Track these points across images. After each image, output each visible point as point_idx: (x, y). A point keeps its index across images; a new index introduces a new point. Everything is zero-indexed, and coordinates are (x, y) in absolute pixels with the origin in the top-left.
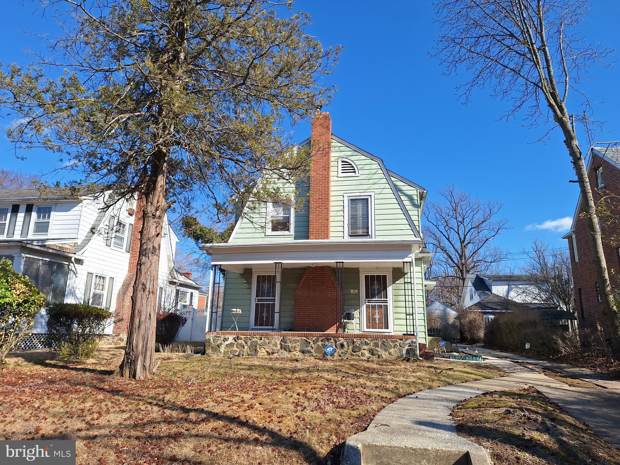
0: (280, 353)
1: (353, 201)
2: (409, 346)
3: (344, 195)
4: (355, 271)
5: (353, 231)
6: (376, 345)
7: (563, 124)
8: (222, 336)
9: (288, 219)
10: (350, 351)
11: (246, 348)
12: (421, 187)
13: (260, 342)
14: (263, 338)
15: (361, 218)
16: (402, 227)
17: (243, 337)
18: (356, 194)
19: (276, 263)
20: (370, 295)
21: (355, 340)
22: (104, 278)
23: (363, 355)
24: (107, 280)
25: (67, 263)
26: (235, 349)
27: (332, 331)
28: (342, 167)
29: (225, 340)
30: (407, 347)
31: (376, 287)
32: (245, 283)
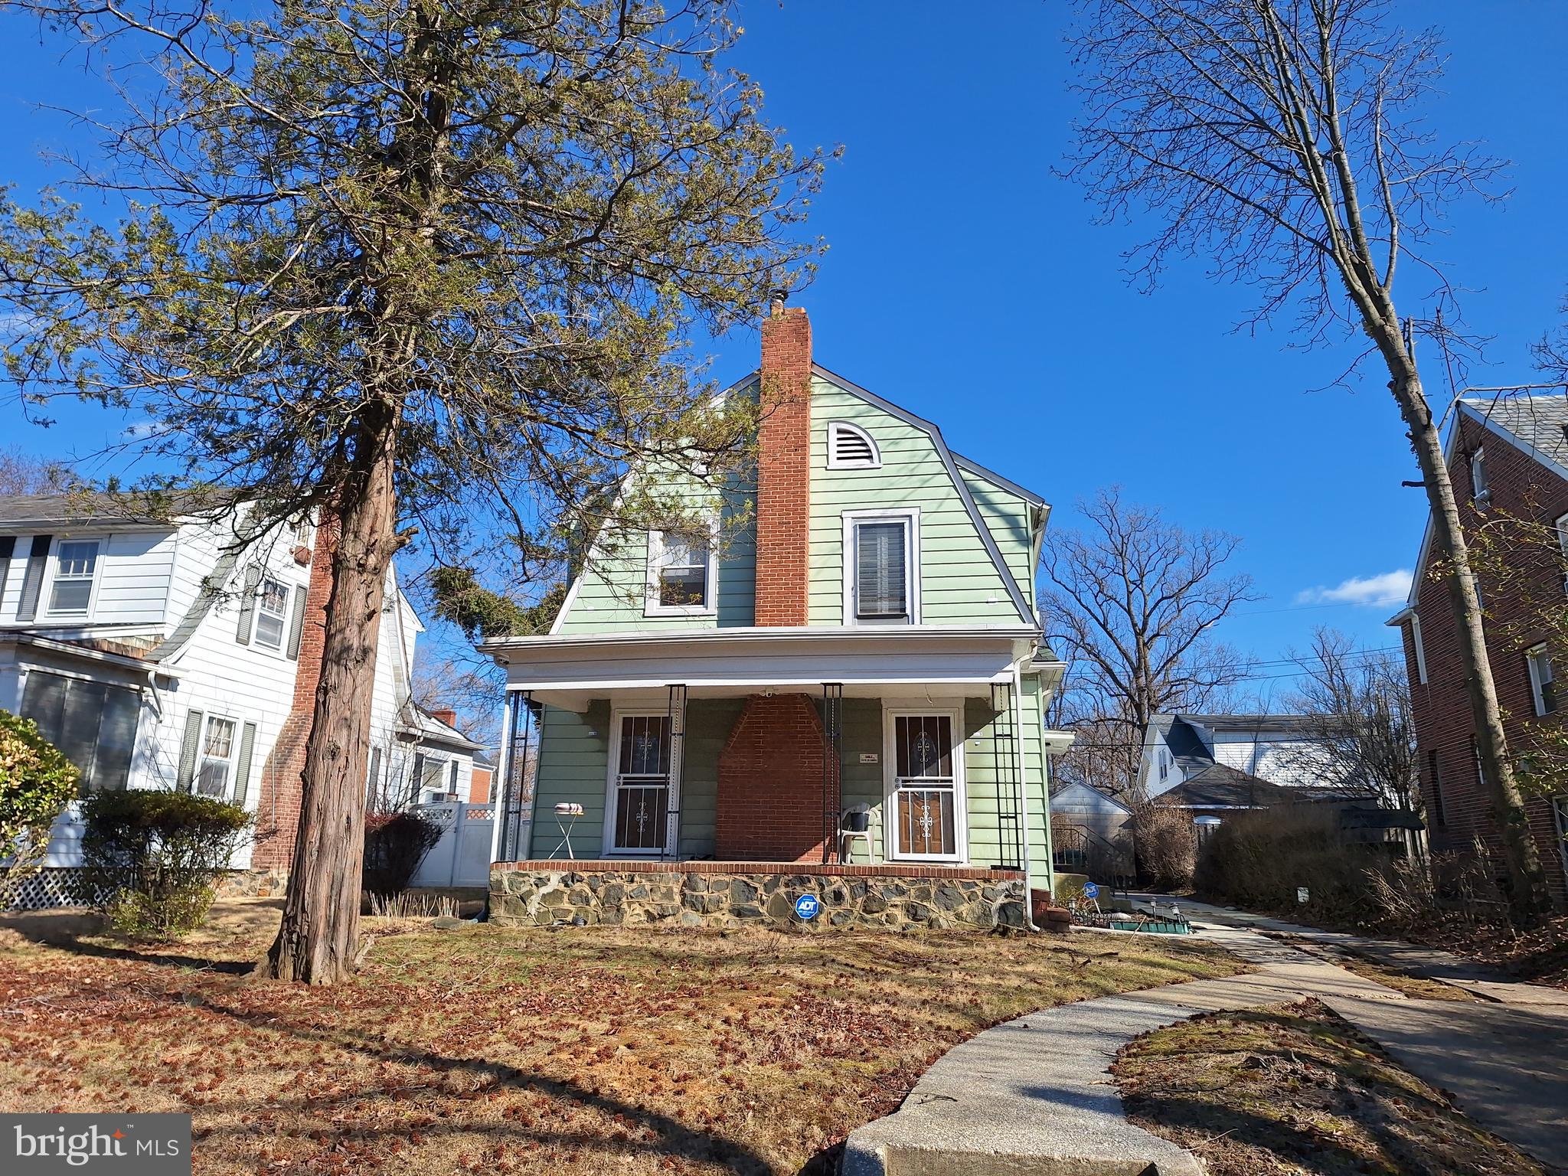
0: (680, 915)
1: (867, 530)
2: (1006, 897)
3: (844, 514)
4: (869, 708)
5: (867, 605)
6: (925, 895)
7: (1385, 342)
8: (534, 874)
9: (703, 573)
10: (858, 909)
11: (593, 902)
12: (1035, 497)
13: (628, 888)
14: (637, 879)
15: (885, 573)
16: (990, 596)
17: (585, 875)
18: (874, 513)
19: (672, 686)
20: (907, 767)
21: (870, 882)
22: (230, 724)
23: (890, 919)
24: (239, 730)
25: (137, 687)
26: (566, 905)
27: (811, 859)
28: (839, 445)
29: (541, 882)
30: (1001, 900)
31: (924, 746)
32: (592, 737)
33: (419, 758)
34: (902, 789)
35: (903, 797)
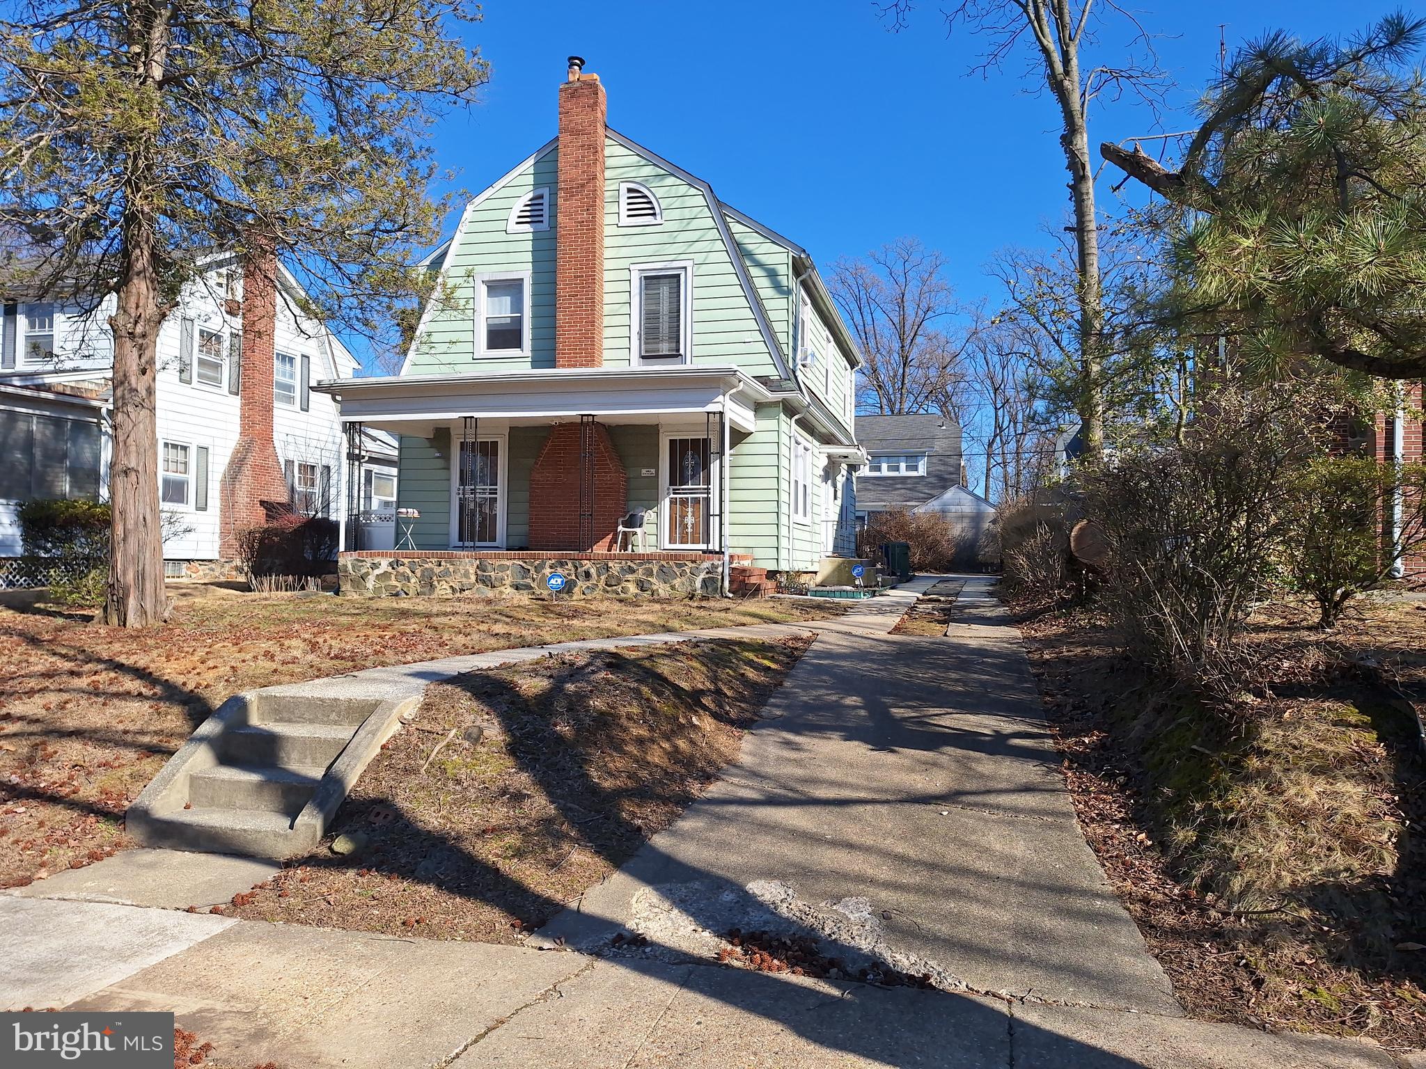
0: (474, 589)
1: (651, 281)
2: (707, 573)
3: (632, 267)
4: (647, 433)
5: (650, 346)
6: (649, 573)
7: (1063, 97)
8: (369, 560)
9: (519, 320)
10: (602, 584)
11: (413, 580)
12: (795, 246)
13: (437, 570)
14: (443, 563)
15: (666, 318)
16: (747, 337)
17: (406, 561)
18: (656, 266)
19: (466, 418)
20: (677, 478)
21: (610, 564)
22: (185, 448)
23: (624, 590)
24: (193, 452)
25: (95, 420)
26: (394, 583)
27: (600, 549)
28: (629, 204)
29: (375, 566)
30: (703, 576)
31: (690, 462)
32: (438, 457)
33: (369, 472)
34: (672, 496)
35: (673, 502)
